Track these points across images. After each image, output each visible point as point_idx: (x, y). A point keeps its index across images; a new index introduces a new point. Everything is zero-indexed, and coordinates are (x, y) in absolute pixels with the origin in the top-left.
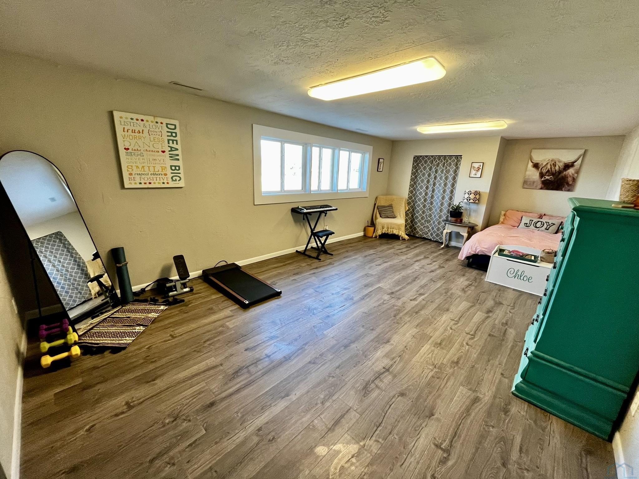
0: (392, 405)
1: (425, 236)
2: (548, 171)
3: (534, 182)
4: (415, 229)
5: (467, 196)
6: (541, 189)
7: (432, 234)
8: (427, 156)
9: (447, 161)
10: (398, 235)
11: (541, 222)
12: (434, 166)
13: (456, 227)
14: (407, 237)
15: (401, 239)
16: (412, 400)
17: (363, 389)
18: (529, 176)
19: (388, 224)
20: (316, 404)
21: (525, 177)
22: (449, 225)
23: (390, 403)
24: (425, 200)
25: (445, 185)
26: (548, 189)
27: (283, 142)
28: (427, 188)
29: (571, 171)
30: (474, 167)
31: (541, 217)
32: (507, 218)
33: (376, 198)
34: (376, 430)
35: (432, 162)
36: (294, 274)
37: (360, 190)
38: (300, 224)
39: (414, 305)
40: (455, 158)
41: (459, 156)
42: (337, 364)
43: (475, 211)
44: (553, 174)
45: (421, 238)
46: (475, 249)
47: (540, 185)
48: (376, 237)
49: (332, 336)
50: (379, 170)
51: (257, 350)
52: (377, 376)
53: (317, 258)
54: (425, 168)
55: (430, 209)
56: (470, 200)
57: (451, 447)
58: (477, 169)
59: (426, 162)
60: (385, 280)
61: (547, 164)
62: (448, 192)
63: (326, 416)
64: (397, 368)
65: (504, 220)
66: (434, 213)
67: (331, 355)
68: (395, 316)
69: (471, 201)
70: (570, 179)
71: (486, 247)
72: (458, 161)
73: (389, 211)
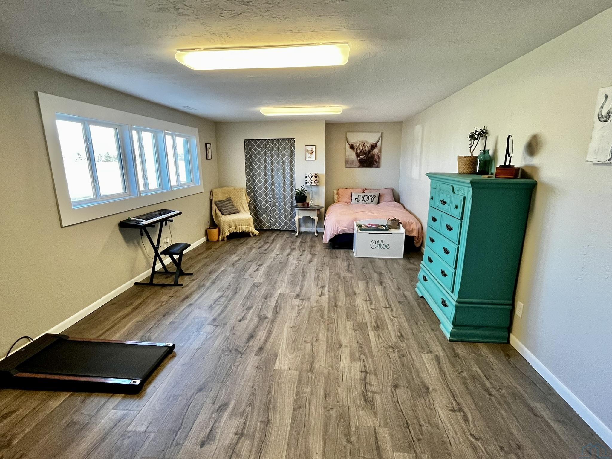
0: (398, 400)
1: (273, 227)
2: (361, 151)
3: (353, 161)
4: (261, 221)
5: (308, 179)
6: (359, 167)
7: (280, 224)
8: (259, 140)
9: (281, 145)
10: (248, 232)
11: (367, 196)
12: (268, 150)
13: (306, 212)
14: (256, 232)
15: (252, 235)
16: (406, 387)
17: (366, 403)
18: (348, 156)
19: (235, 221)
20: (345, 447)
21: (346, 157)
22: (300, 211)
23: (395, 400)
24: (266, 188)
25: (284, 170)
26: (364, 167)
27: (86, 122)
28: (266, 174)
29: (376, 151)
30: (308, 150)
31: (364, 192)
32: (340, 196)
33: (211, 192)
34: (410, 431)
35: (266, 146)
36: (164, 316)
37: (192, 185)
38: (134, 243)
39: (327, 300)
40: (288, 141)
41: (292, 139)
42: (322, 393)
43: (317, 193)
44: (365, 154)
45: (269, 230)
46: (336, 230)
47: (358, 164)
48: (223, 240)
49: (286, 367)
50: (208, 158)
51: (218, 437)
52: (364, 383)
53: (176, 284)
54: (259, 153)
55: (273, 197)
56: (312, 183)
57: (459, 405)
58: (311, 152)
59: (259, 146)
60: (278, 284)
61: (359, 145)
62: (288, 176)
63: (364, 452)
64: (370, 365)
65: (338, 198)
66: (277, 201)
67: (307, 388)
68: (322, 317)
69: (314, 184)
70: (376, 157)
71: (345, 226)
72: (291, 144)
73: (230, 205)
